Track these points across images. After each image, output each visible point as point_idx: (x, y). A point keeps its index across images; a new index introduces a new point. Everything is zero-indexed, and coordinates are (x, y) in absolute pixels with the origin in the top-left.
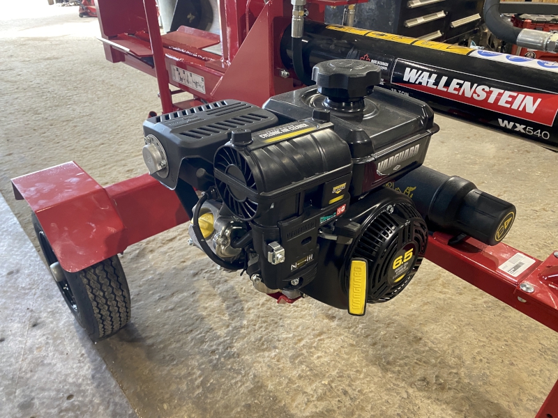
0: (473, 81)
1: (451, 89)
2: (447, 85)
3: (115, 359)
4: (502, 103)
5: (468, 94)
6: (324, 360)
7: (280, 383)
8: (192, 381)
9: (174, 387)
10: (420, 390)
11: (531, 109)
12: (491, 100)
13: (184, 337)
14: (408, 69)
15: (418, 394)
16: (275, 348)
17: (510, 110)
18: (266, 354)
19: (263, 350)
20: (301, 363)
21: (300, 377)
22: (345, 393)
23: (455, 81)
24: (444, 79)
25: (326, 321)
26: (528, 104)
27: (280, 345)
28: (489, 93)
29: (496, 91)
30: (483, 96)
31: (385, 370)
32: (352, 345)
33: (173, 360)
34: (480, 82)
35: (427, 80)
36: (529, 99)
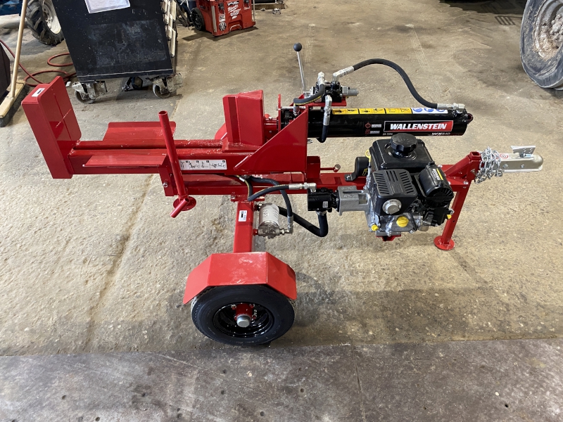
0: (421, 123)
1: (413, 128)
2: (411, 127)
3: (291, 341)
4: (434, 128)
5: (421, 128)
6: (362, 265)
7: (361, 286)
8: (334, 316)
9: (331, 325)
10: (400, 248)
11: (444, 128)
12: (430, 128)
13: (302, 306)
14: (392, 125)
15: (401, 250)
16: (340, 277)
17: (437, 130)
18: (341, 281)
19: (338, 282)
20: (357, 273)
21: (364, 278)
22: (384, 269)
23: (414, 125)
24: (409, 125)
25: (341, 251)
26: (443, 126)
27: (339, 274)
28: (429, 126)
29: (431, 125)
30: (426, 127)
31: (383, 251)
32: (362, 252)
33: (314, 317)
34: (424, 123)
35: (401, 127)
36: (443, 124)
